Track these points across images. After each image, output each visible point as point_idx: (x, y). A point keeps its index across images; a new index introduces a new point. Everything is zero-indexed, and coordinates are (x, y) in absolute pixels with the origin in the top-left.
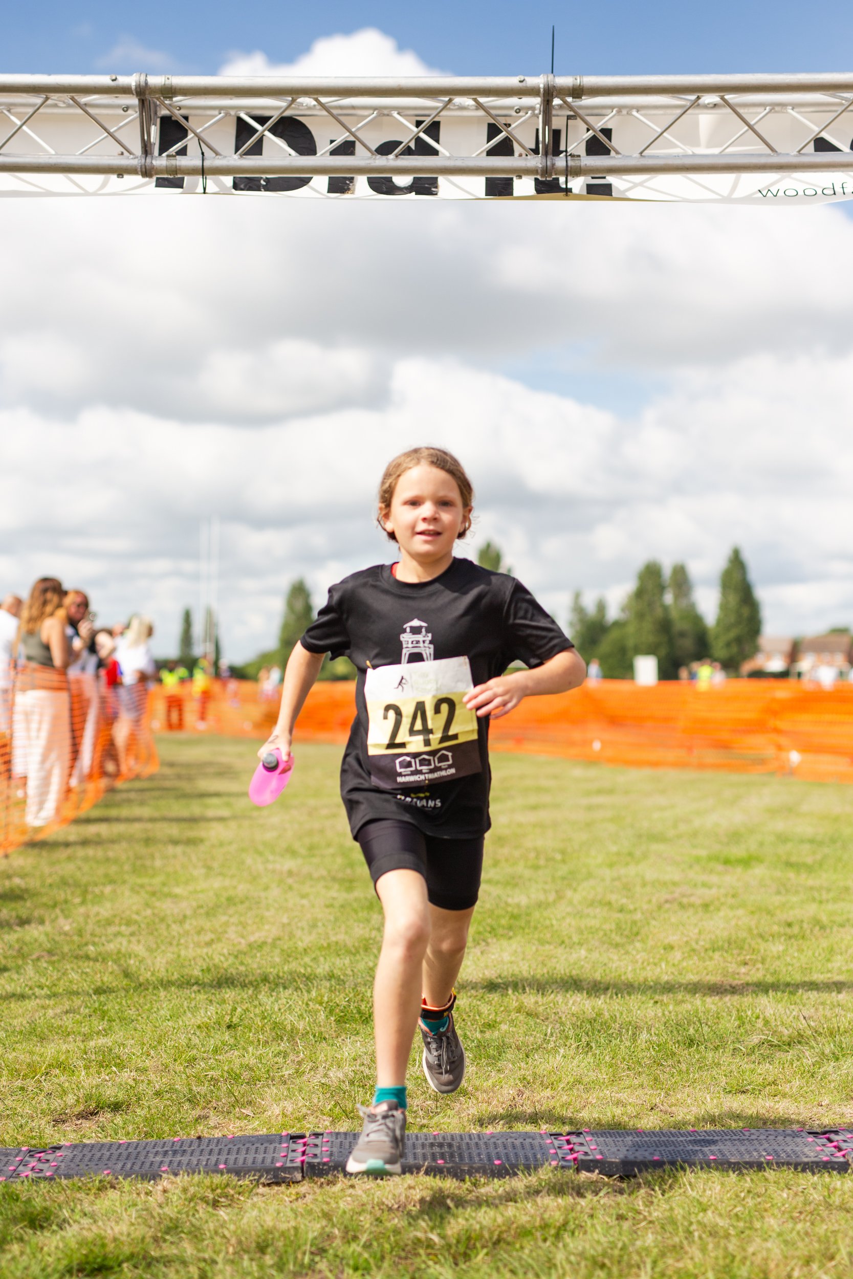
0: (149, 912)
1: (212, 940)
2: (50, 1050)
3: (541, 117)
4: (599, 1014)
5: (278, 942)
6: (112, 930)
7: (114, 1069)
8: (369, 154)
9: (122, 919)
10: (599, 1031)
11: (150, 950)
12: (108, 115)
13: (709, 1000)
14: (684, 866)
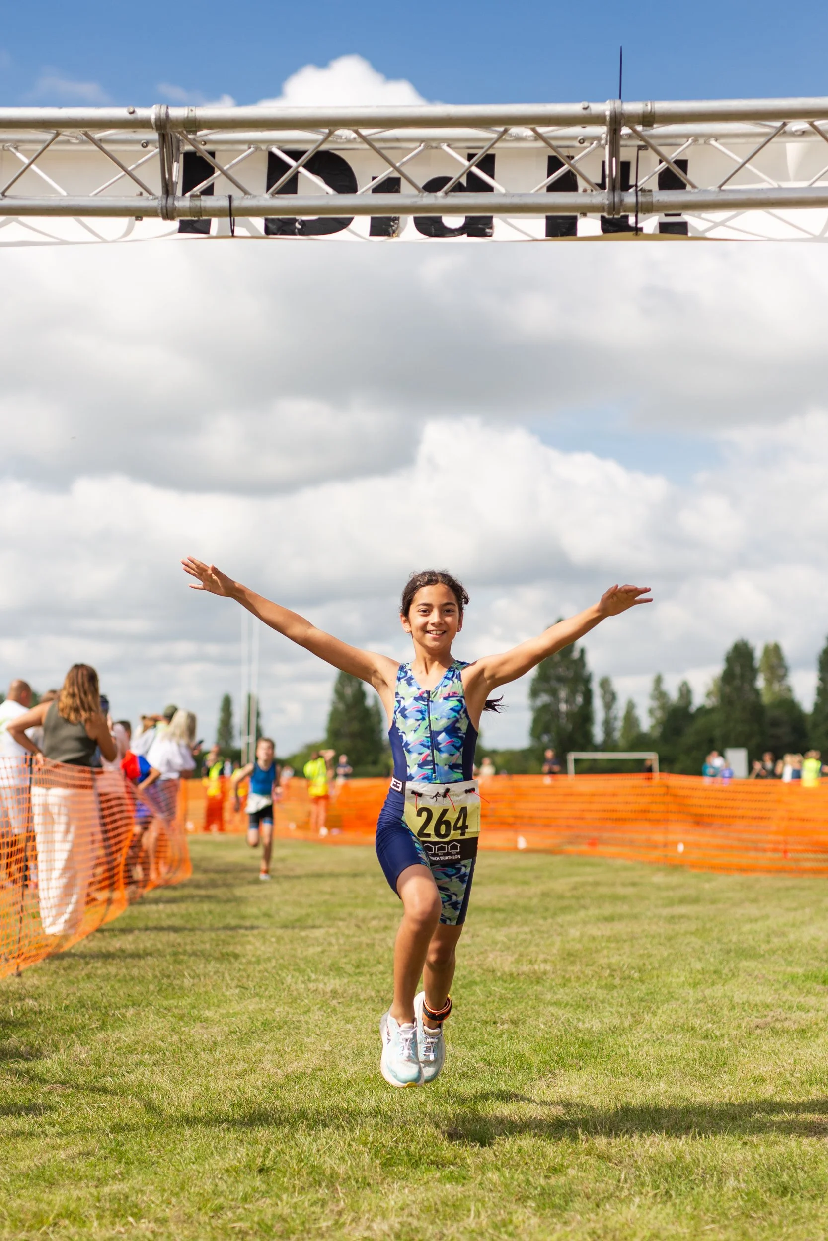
0: (175, 1038)
1: (245, 1071)
2: (59, 1198)
3: (607, 147)
4: (680, 1158)
5: (319, 1073)
6: (133, 1058)
7: (131, 1219)
8: (416, 192)
9: (145, 1045)
10: (680, 1177)
11: (173, 1081)
12: (125, 151)
13: (805, 1141)
14: (777, 986)
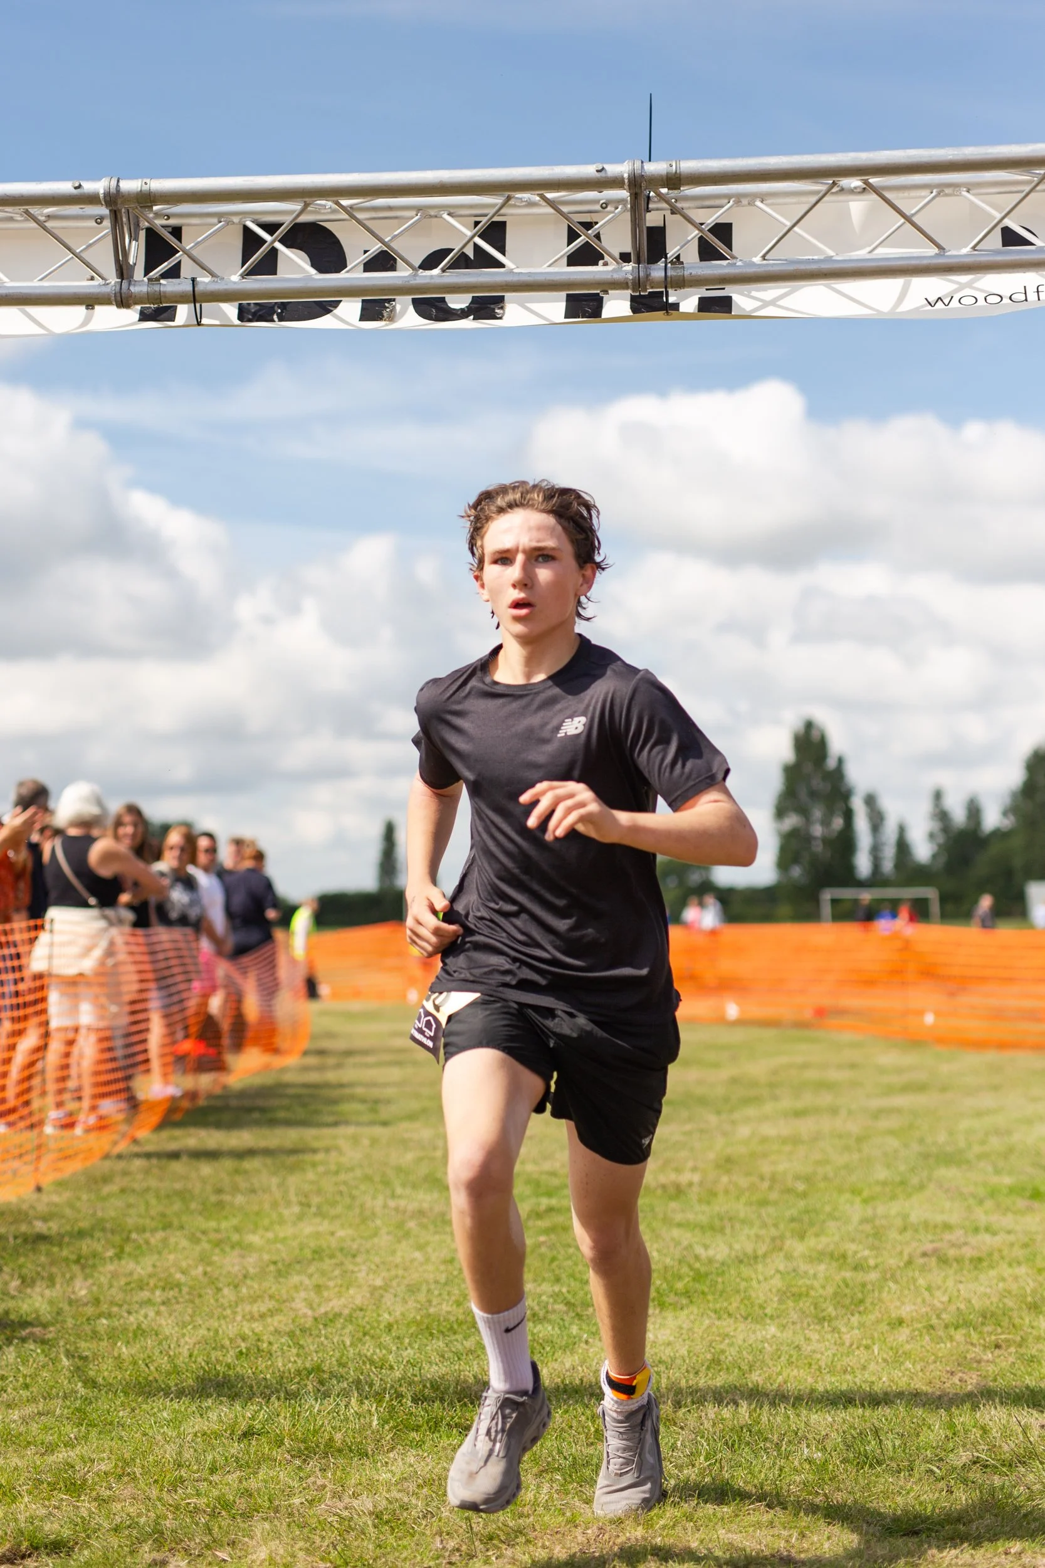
0: (200, 1270)
8: (412, 271)
9: (160, 1280)
14: (971, 1201)
